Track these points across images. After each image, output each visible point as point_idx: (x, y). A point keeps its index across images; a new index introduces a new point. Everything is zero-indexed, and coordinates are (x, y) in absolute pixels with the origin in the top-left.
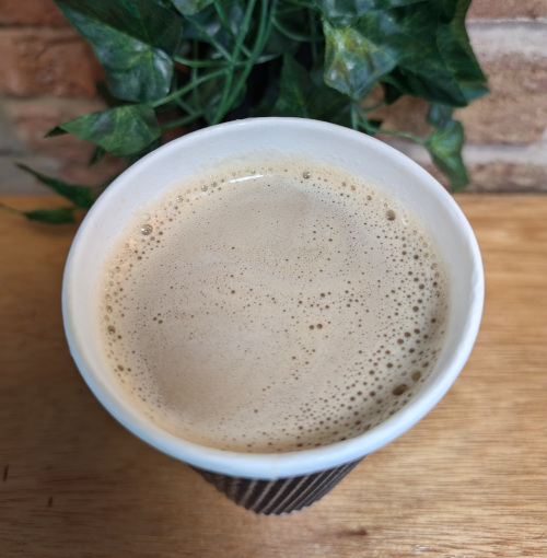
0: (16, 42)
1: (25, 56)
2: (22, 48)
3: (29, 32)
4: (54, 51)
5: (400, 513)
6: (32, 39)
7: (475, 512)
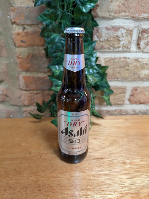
0: (29, 94)
1: (30, 97)
2: (30, 95)
3: (32, 92)
4: (35, 96)
5: (108, 155)
6: (32, 93)
7: (122, 154)
